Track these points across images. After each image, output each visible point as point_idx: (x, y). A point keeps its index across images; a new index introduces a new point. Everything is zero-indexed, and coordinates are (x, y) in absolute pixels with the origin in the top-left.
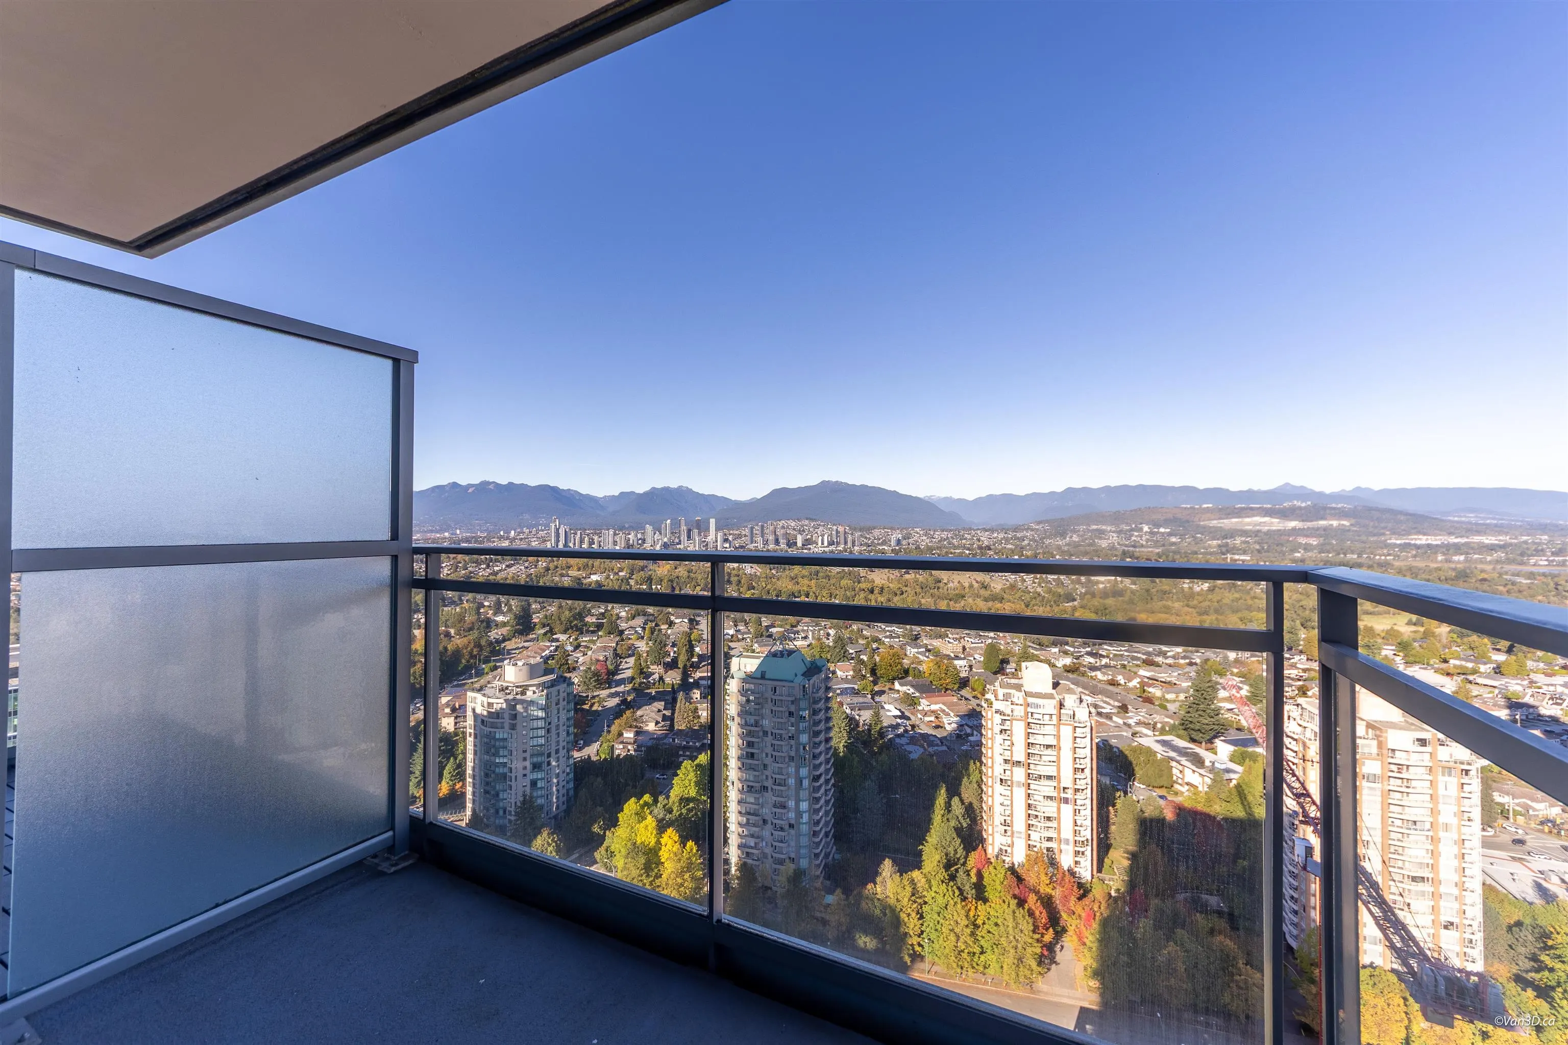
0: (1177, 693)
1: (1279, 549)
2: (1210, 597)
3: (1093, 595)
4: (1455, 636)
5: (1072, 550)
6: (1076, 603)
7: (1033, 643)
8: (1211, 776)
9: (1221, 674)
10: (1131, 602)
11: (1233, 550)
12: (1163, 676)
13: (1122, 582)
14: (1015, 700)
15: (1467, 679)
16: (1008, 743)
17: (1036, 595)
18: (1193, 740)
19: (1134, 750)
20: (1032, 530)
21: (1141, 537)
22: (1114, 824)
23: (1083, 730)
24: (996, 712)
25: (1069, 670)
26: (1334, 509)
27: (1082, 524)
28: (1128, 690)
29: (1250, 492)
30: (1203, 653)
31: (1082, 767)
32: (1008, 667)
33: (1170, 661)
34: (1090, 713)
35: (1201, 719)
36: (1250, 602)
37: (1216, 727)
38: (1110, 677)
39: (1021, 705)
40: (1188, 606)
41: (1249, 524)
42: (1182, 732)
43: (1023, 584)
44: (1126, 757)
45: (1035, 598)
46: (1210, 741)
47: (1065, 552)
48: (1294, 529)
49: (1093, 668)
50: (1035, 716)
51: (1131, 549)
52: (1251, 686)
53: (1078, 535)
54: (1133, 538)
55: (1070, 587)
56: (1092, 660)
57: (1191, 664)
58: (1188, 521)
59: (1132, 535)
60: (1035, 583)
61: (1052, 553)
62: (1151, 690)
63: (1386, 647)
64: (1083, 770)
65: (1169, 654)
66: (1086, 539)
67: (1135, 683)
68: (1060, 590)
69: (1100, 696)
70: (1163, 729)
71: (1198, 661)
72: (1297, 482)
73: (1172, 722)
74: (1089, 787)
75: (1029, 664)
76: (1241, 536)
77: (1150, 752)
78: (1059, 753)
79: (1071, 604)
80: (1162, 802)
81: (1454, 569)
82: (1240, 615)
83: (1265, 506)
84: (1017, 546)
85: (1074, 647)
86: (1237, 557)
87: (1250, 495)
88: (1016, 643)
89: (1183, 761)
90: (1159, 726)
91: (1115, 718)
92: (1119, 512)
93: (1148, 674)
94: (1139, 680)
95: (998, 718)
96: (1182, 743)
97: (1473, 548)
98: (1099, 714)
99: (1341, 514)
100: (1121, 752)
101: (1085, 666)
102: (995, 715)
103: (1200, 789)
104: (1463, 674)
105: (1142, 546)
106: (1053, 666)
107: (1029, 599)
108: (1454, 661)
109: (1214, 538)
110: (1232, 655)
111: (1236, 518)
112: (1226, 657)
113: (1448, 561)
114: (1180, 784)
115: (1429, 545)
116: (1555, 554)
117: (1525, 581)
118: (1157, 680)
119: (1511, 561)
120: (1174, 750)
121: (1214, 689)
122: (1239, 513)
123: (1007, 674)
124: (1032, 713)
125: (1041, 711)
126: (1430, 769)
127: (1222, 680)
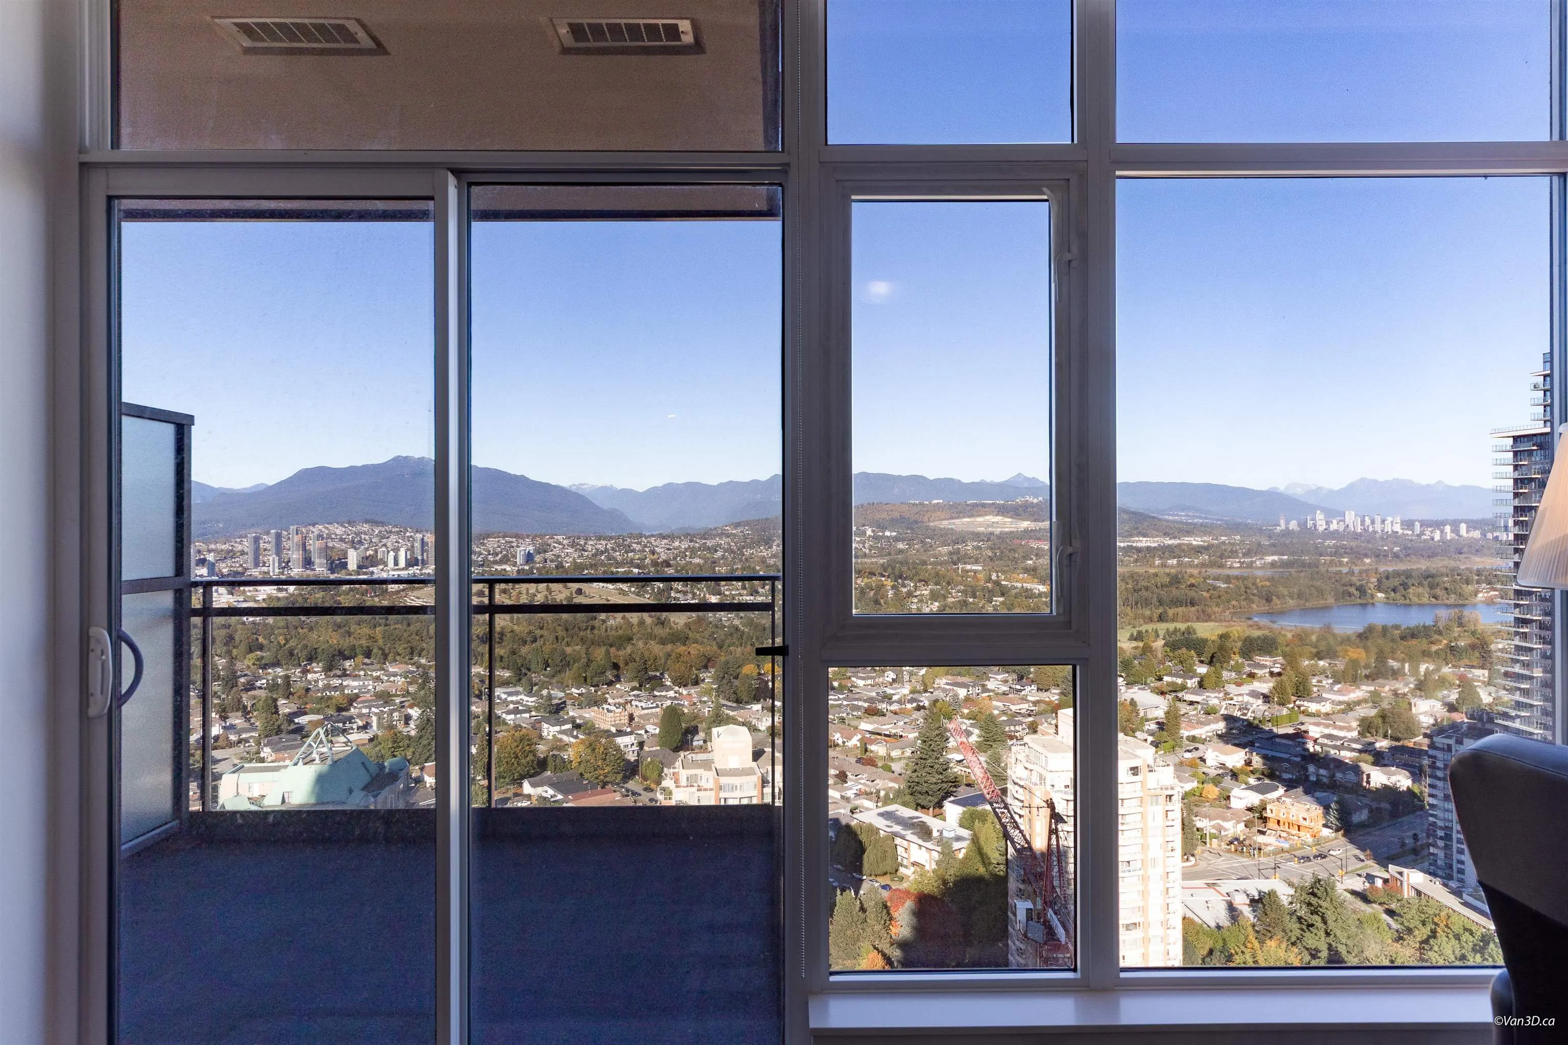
0: (903, 749)
1: (1011, 555)
4: (1168, 650)
7: (728, 700)
8: (939, 849)
9: (951, 718)
11: (965, 558)
12: (887, 728)
14: (703, 783)
15: (1177, 697)
17: (732, 630)
18: (919, 806)
20: (728, 536)
21: (864, 543)
28: (847, 751)
29: (982, 484)
30: (932, 693)
32: (694, 738)
33: (895, 707)
35: (928, 777)
39: (711, 790)
41: (980, 525)
42: (908, 798)
45: (731, 635)
46: (939, 805)
47: (772, 566)
48: (1026, 531)
52: (981, 728)
57: (919, 708)
58: (916, 522)
62: (874, 748)
65: (895, 698)
67: (855, 741)
70: (887, 795)
71: (927, 704)
72: (1028, 473)
73: (896, 786)
75: (722, 731)
76: (973, 540)
77: (872, 831)
80: (885, 894)
81: (1168, 575)
83: (998, 502)
84: (706, 559)
86: (968, 567)
87: (979, 488)
88: (705, 702)
89: (908, 836)
90: (882, 793)
93: (869, 727)
94: (859, 736)
96: (907, 812)
97: (1183, 551)
103: (927, 868)
104: (1174, 691)
105: (865, 556)
106: (753, 729)
107: (723, 637)
108: (1166, 679)
109: (945, 544)
110: (962, 693)
111: (969, 517)
112: (956, 696)
113: (1164, 565)
114: (906, 867)
115: (1148, 548)
116: (1245, 555)
117: (1223, 586)
118: (880, 734)
119: (1212, 564)
120: (898, 823)
121: (944, 738)
122: (971, 511)
123: (693, 749)
124: (725, 799)
125: (738, 794)
126: (1141, 799)
127: (951, 726)
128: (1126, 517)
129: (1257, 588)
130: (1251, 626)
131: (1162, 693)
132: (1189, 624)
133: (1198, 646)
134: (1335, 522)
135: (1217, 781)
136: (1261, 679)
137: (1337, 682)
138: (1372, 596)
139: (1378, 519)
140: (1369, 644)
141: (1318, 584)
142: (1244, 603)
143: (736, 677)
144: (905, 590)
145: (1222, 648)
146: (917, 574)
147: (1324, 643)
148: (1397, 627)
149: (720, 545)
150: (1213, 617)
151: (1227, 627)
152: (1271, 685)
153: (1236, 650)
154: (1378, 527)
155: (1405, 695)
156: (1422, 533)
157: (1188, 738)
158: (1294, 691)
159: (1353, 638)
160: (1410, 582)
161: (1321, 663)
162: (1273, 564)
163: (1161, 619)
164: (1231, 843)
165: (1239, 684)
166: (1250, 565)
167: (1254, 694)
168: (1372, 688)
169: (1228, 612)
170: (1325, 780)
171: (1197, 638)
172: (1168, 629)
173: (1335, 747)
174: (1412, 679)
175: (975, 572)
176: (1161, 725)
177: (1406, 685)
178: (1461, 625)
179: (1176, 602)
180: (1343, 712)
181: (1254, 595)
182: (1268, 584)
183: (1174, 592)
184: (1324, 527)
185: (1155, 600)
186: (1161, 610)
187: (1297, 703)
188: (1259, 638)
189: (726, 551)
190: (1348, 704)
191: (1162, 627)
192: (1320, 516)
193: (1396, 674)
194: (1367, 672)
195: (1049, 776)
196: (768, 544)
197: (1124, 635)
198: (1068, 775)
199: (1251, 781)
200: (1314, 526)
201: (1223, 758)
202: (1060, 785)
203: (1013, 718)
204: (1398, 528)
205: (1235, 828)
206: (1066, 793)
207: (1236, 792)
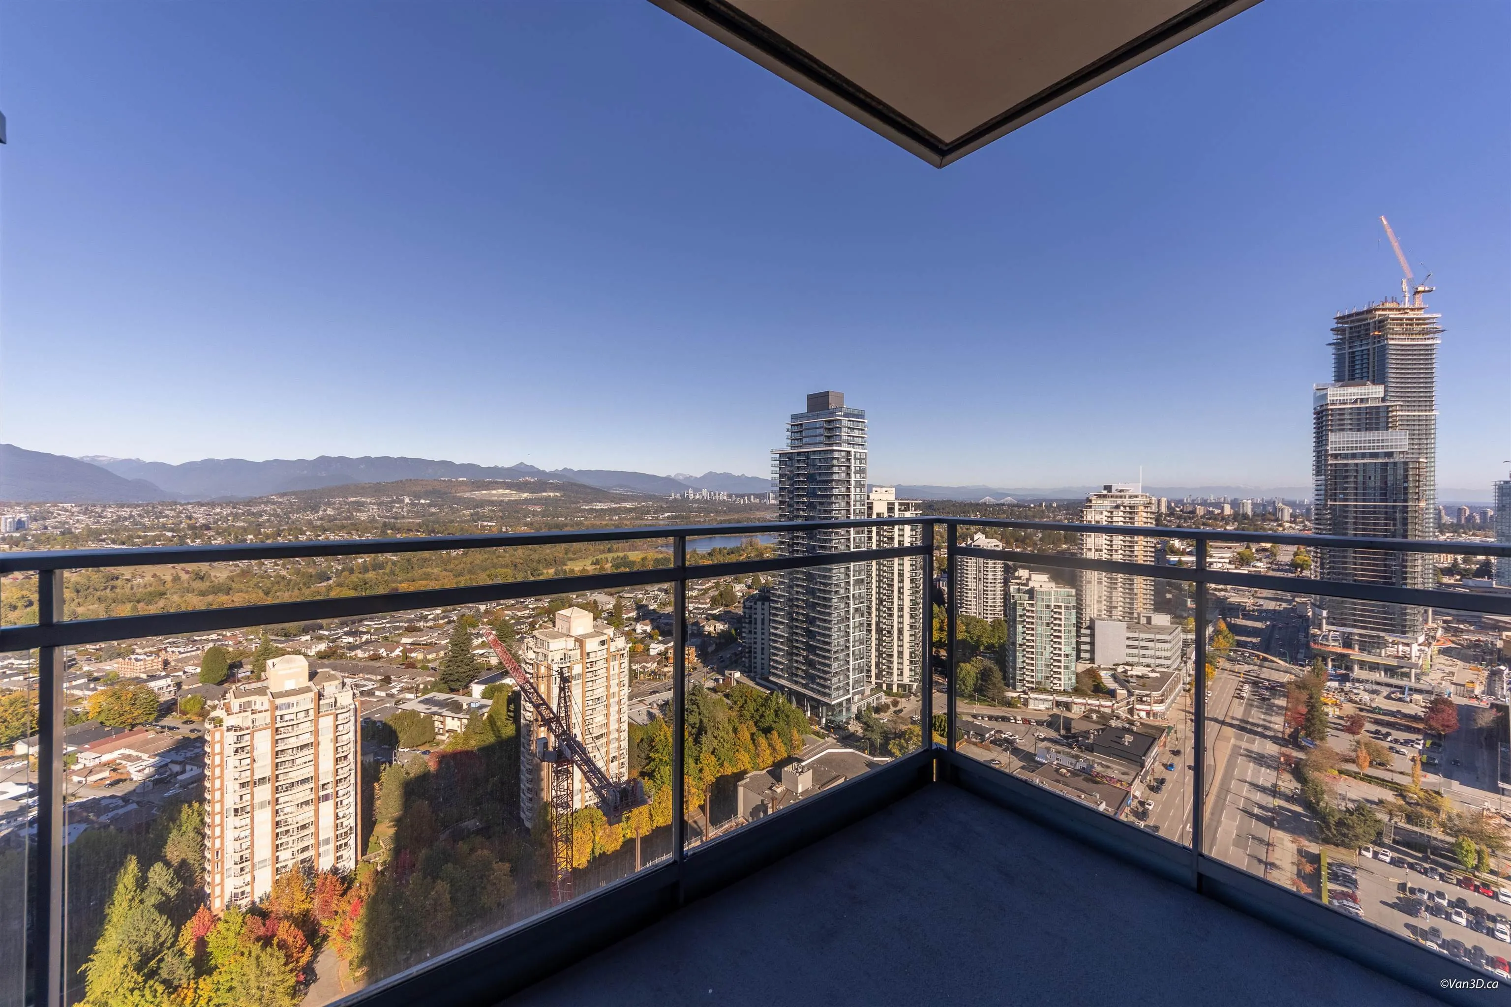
0: (437, 652)
1: (516, 515)
2: (464, 559)
3: (352, 571)
5: (326, 525)
6: (331, 582)
7: (277, 635)
8: (467, 717)
9: (474, 626)
10: (393, 573)
11: (483, 518)
12: (424, 639)
14: (258, 707)
15: (620, 595)
16: (248, 761)
17: (279, 579)
18: (452, 691)
19: (398, 718)
20: (274, 503)
21: (403, 508)
22: (379, 799)
23: (347, 715)
24: (228, 730)
25: (321, 656)
26: (552, 483)
27: (338, 497)
28: (390, 661)
29: (496, 468)
30: (459, 610)
31: (345, 754)
32: (241, 671)
33: (430, 624)
34: (354, 694)
35: (459, 669)
36: (495, 561)
37: (471, 672)
38: (372, 652)
39: (266, 711)
40: (445, 570)
41: (494, 495)
42: (443, 686)
43: (260, 568)
44: (390, 727)
46: (467, 687)
47: (319, 526)
48: (526, 499)
49: (352, 647)
50: (287, 718)
51: (393, 520)
52: (497, 630)
53: (334, 508)
54: (394, 510)
56: (351, 640)
57: (449, 622)
58: (446, 493)
59: (394, 507)
60: (278, 565)
61: (301, 530)
62: (413, 655)
64: (346, 757)
65: (430, 617)
66: (343, 512)
67: (398, 652)
68: (310, 570)
69: (361, 675)
70: (425, 688)
71: (455, 618)
72: (528, 462)
73: (433, 679)
74: (353, 772)
75: (275, 660)
76: (489, 505)
77: (414, 714)
78: (317, 750)
79: (325, 584)
80: (426, 757)
82: (488, 572)
84: (250, 523)
85: (329, 630)
86: (485, 523)
87: (495, 471)
88: (251, 640)
89: (445, 712)
90: (422, 686)
91: (377, 693)
92: (380, 483)
93: (410, 641)
94: (401, 648)
95: (231, 737)
96: (442, 696)
97: (622, 511)
98: (362, 693)
99: (555, 488)
100: (385, 725)
101: (342, 648)
102: (226, 734)
103: (459, 731)
104: (618, 593)
105: (403, 517)
106: (306, 656)
107: (269, 585)
109: (467, 509)
110: (482, 608)
111: (486, 490)
112: (478, 610)
113: (611, 519)
114: (442, 734)
115: (602, 509)
116: (654, 513)
118: (419, 644)
119: (637, 518)
120: (435, 706)
121: (469, 640)
122: (488, 486)
123: (239, 681)
124: (281, 716)
125: (294, 710)
126: (607, 659)
127: (475, 632)
128: (589, 491)
131: (611, 595)
134: (697, 494)
135: (642, 641)
139: (717, 493)
145: (643, 565)
146: (446, 529)
148: (725, 548)
149: (265, 511)
154: (717, 497)
156: (735, 501)
157: (626, 619)
162: (668, 517)
164: (650, 675)
166: (657, 518)
167: (660, 590)
170: (695, 632)
172: (613, 557)
173: (699, 614)
175: (490, 526)
176: (611, 614)
178: (751, 546)
184: (693, 497)
189: (271, 515)
191: (610, 556)
192: (691, 491)
195: (550, 654)
196: (315, 509)
197: (588, 562)
198: (563, 651)
199: (660, 638)
200: (688, 496)
201: (645, 628)
202: (557, 658)
203: (519, 621)
204: (725, 498)
205: (652, 666)
206: (561, 663)
207: (652, 646)
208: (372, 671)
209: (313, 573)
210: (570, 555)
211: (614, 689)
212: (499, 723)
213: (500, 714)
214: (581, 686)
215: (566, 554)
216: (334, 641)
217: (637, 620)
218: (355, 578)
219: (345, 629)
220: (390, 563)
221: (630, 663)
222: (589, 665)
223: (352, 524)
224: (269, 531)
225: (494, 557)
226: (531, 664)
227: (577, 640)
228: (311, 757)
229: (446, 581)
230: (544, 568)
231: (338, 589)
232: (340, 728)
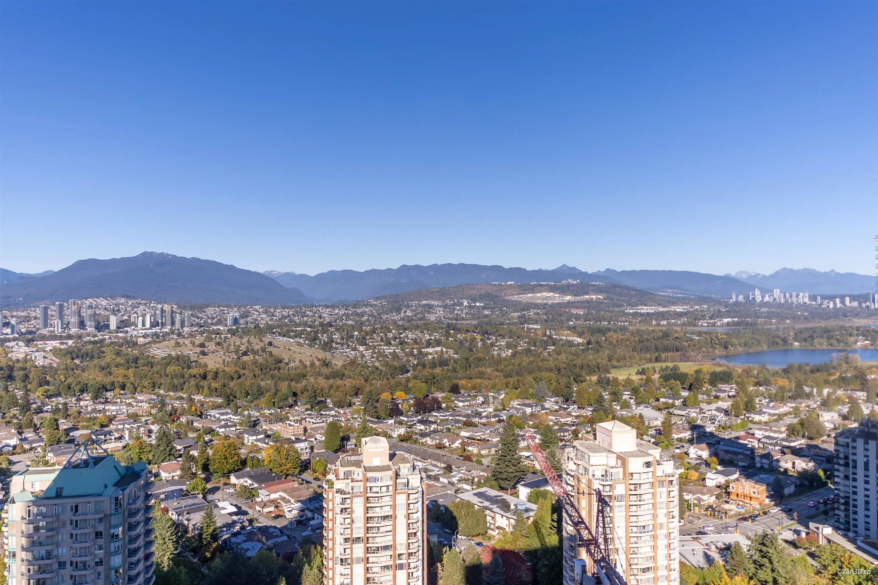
0: (489, 449)
1: (559, 318)
2: (513, 361)
3: (424, 366)
4: (662, 380)
5: (406, 324)
6: (409, 375)
7: (372, 417)
8: (515, 517)
9: (521, 428)
10: (455, 370)
11: (529, 320)
12: (479, 435)
13: (447, 352)
14: (355, 477)
15: (669, 412)
16: (349, 521)
17: (374, 369)
18: (502, 488)
19: (457, 506)
20: (371, 306)
21: (462, 310)
22: (441, 578)
23: (416, 496)
24: (337, 492)
25: (403, 439)
26: (594, 286)
27: (414, 300)
28: (452, 451)
29: (540, 271)
30: (508, 411)
31: (414, 531)
32: (349, 443)
33: (484, 421)
34: (422, 478)
35: (507, 468)
36: (540, 364)
38: (438, 441)
39: (361, 481)
40: (497, 370)
41: (539, 298)
42: (494, 483)
43: (362, 359)
44: (451, 513)
45: (373, 372)
46: (514, 487)
47: (401, 326)
48: (569, 302)
49: (424, 435)
50: (374, 490)
51: (454, 322)
52: (541, 434)
53: (411, 310)
54: (456, 312)
55: (404, 360)
56: (422, 427)
57: (500, 421)
58: (496, 296)
59: (455, 309)
60: (373, 357)
61: (389, 328)
62: (470, 448)
63: (625, 393)
64: (415, 534)
65: (484, 414)
66: (418, 313)
67: (457, 444)
68: (395, 363)
69: (429, 460)
70: (479, 481)
71: (505, 418)
72: (571, 264)
73: (486, 474)
74: (421, 549)
75: (367, 439)
76: (534, 308)
77: (469, 505)
78: (395, 522)
79: (405, 376)
80: (479, 550)
81: (661, 331)
82: (533, 375)
83: (550, 283)
84: (356, 322)
85: (408, 417)
86: (531, 326)
87: (539, 274)
88: (356, 418)
89: (494, 508)
90: (476, 480)
91: (441, 479)
92: (444, 289)
93: (467, 434)
94: (460, 441)
95: (338, 498)
96: (493, 493)
97: (671, 315)
98: (429, 477)
99: (598, 290)
100: (447, 509)
101: (416, 434)
102: (336, 495)
103: (507, 530)
104: (667, 408)
105: (463, 319)
106: (388, 437)
107: (368, 374)
108: (661, 400)
109: (515, 311)
110: (528, 410)
111: (531, 293)
112: (524, 412)
113: (658, 325)
114: (493, 530)
115: (648, 314)
116: (710, 318)
117: (696, 338)
118: (474, 439)
119: (690, 324)
120: (487, 500)
121: (517, 441)
122: (533, 289)
123: (347, 451)
124: (370, 487)
125: (379, 484)
126: (652, 484)
127: (522, 433)
128: (633, 293)
129: (718, 339)
130: (715, 364)
131: (660, 410)
132: (675, 363)
133: (681, 377)
134: (767, 296)
135: (696, 468)
136: (723, 400)
137: (771, 401)
138: (791, 345)
139: (794, 294)
140: (790, 375)
141: (757, 337)
142: (710, 349)
143: (377, 401)
144: (489, 342)
145: (697, 379)
146: (497, 331)
147: (762, 376)
148: (807, 365)
149: (366, 312)
150: (690, 359)
151: (699, 365)
152: (730, 403)
153: (706, 381)
154: (794, 299)
155: (815, 409)
156: (822, 304)
157: (677, 440)
158: (744, 407)
159: (780, 372)
160: (815, 335)
161: (761, 388)
162: (728, 324)
163: (657, 360)
164: (707, 509)
165: (709, 403)
166: (714, 325)
167: (718, 409)
168: (794, 405)
169: (700, 356)
170: (766, 466)
171: (681, 373)
172: (661, 367)
173: (771, 444)
174: (819, 399)
175: (536, 329)
176: (659, 432)
177: (815, 403)
178: (847, 363)
179: (667, 349)
180: (776, 421)
181: (716, 344)
182: (725, 337)
183: (666, 342)
184: (760, 299)
185: (653, 348)
186: (657, 355)
187: (747, 415)
188: (721, 372)
190: (779, 416)
191: (658, 366)
192: (757, 292)
193: (809, 396)
194: (790, 394)
195: (591, 469)
196: (398, 310)
197: (633, 371)
198: (604, 467)
199: (719, 468)
200: (754, 299)
201: (700, 453)
202: (598, 474)
203: (562, 427)
204: (807, 300)
205: (710, 500)
206: (603, 480)
207: (709, 475)
208: (437, 458)
209: (397, 366)
210: (614, 363)
211: (662, 519)
212: (543, 531)
213: (545, 522)
214: (624, 509)
215: (610, 360)
216: (410, 427)
217: (691, 441)
218: (426, 372)
219: (419, 418)
220: (452, 361)
221: (681, 491)
222: (632, 487)
223: (424, 324)
224: (368, 329)
225: (539, 360)
226: (572, 476)
227: (619, 457)
228: (390, 528)
229: (497, 381)
230: (588, 374)
231: (414, 381)
232: (411, 506)
